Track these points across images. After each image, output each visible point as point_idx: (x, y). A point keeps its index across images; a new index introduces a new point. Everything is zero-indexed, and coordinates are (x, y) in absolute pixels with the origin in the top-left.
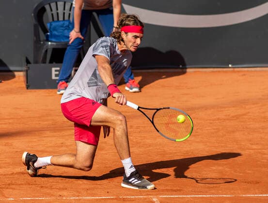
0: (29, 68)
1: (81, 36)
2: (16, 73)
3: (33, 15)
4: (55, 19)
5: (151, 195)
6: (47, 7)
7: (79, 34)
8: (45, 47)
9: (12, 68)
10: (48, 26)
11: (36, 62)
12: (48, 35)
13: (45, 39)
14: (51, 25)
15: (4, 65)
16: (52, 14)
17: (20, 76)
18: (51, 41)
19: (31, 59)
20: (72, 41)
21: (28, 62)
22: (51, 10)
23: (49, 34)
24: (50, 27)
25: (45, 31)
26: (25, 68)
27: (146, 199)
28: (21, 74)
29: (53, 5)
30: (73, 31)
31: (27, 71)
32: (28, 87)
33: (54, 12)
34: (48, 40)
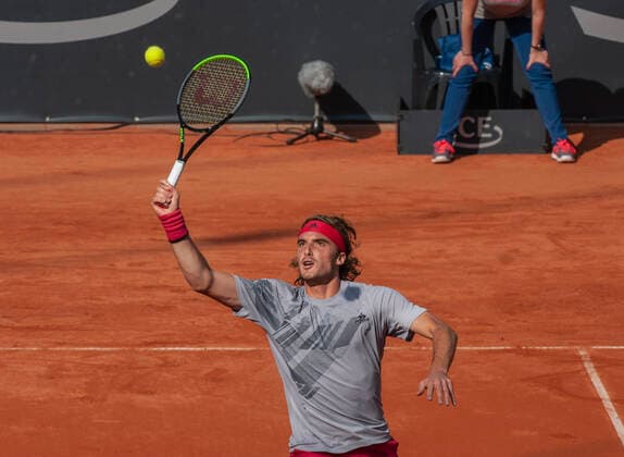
0: (401, 116)
1: (472, 63)
2: (382, 126)
3: (413, 23)
4: (453, 31)
5: (577, 344)
6: (439, 10)
7: (470, 58)
8: (432, 80)
9: (374, 117)
10: (440, 42)
11: (417, 107)
12: (439, 60)
13: (434, 65)
14: (445, 42)
15: (361, 111)
16: (448, 23)
17: (389, 130)
18: (444, 71)
19: (408, 102)
20: (457, 70)
21: (403, 106)
22: (446, 16)
23: (440, 57)
24: (444, 47)
25: (434, 51)
26: (396, 118)
27: (566, 351)
28: (393, 127)
29: (450, 7)
30: (460, 53)
31: (398, 122)
32: (400, 151)
33: (451, 18)
34: (439, 69)
